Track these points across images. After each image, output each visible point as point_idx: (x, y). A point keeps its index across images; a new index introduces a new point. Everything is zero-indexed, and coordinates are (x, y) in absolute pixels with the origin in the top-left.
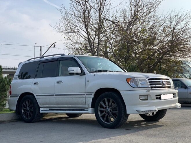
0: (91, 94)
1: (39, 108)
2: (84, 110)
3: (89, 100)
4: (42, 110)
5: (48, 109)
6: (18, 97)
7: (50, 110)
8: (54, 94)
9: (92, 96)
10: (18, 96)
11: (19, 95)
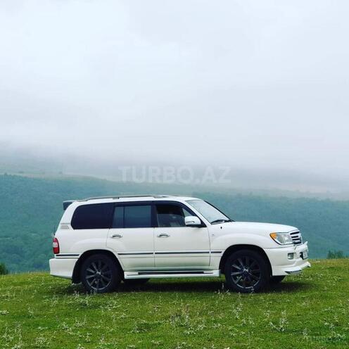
0: (220, 252)
1: (122, 272)
2: (203, 273)
3: (217, 260)
4: (127, 275)
5: (137, 273)
6: (79, 257)
7: (139, 274)
8: (154, 252)
9: (221, 255)
10: (78, 255)
11: (81, 254)
